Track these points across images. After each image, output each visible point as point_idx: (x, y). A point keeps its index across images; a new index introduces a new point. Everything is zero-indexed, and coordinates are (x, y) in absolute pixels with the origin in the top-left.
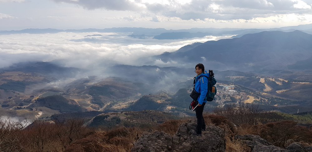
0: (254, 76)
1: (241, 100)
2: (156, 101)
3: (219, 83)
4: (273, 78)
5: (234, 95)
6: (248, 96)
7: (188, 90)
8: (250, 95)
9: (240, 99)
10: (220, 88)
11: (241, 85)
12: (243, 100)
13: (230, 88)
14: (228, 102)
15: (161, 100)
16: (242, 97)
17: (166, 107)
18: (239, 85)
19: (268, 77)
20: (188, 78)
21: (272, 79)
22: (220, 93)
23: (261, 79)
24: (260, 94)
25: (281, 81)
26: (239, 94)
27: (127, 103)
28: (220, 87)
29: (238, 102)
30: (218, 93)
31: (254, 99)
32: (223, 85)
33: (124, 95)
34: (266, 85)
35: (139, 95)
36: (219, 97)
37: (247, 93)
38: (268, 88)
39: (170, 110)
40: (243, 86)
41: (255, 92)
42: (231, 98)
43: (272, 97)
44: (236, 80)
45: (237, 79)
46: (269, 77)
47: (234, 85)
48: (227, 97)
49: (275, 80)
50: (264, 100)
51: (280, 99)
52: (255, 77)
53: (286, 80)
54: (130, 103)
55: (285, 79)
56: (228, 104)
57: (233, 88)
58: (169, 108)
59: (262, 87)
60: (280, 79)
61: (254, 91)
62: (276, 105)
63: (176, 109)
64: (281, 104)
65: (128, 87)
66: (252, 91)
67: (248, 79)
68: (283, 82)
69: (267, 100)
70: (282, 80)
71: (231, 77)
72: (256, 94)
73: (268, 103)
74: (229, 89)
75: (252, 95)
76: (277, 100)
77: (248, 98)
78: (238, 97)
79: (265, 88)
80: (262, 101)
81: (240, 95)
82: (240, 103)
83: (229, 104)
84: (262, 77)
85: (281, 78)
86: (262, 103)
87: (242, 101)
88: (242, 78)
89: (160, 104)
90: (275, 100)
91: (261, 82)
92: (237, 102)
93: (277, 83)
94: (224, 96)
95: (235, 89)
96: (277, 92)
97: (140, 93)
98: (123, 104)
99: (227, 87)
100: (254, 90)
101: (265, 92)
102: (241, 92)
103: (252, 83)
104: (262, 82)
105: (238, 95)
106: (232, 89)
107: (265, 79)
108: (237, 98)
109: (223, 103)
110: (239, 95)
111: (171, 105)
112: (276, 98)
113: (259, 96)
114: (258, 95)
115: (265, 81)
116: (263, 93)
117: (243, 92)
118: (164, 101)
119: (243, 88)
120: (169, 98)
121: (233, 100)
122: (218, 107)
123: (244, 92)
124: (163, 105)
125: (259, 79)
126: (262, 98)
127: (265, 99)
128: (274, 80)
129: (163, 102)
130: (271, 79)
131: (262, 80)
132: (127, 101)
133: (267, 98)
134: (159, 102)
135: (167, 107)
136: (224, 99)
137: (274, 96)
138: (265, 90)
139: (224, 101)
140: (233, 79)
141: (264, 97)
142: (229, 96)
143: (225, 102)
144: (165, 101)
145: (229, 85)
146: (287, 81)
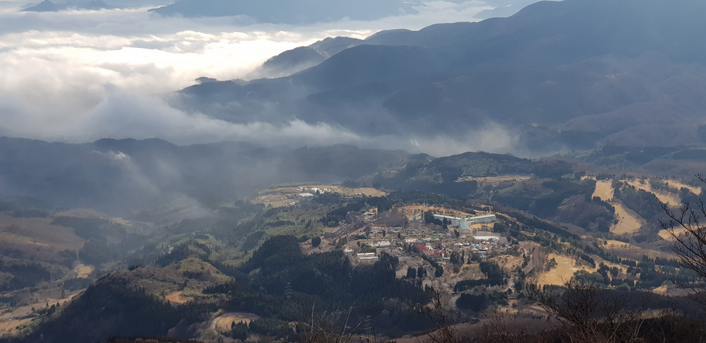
0: (572, 172)
1: (523, 276)
2: (163, 294)
3: (432, 208)
4: (647, 181)
5: (494, 254)
6: (551, 256)
7: (305, 239)
8: (560, 252)
9: (520, 271)
10: (438, 227)
11: (522, 212)
12: (531, 273)
13: (479, 226)
14: (471, 283)
15: (187, 291)
16: (527, 260)
17: (208, 320)
18: (512, 210)
19: (624, 177)
20: (304, 191)
21: (642, 182)
22: (439, 247)
23: (599, 184)
24: (595, 245)
25: (674, 191)
26: (515, 249)
27: (26, 310)
28: (437, 222)
29: (511, 284)
30: (430, 247)
31: (575, 270)
32: (447, 213)
33: (8, 274)
34: (619, 209)
35: (84, 271)
36: (434, 264)
37: (546, 243)
38: (628, 223)
39: (226, 334)
40: (531, 217)
41: (579, 239)
42: (485, 267)
43: (645, 258)
44: (501, 192)
45: (503, 185)
46: (631, 178)
47: (494, 211)
48: (469, 263)
49: (654, 186)
50: (615, 272)
51: (674, 263)
52: (573, 176)
53: (697, 186)
54: (42, 312)
55: (691, 184)
56: (470, 291)
57: (491, 225)
58: (224, 322)
59: (603, 218)
60: (671, 183)
61: (575, 237)
62: (661, 290)
63: (254, 328)
64: (681, 283)
65: (28, 241)
66: (566, 235)
67: (546, 185)
68: (684, 195)
69: (625, 271)
70: (679, 186)
71: (480, 179)
72: (581, 247)
73: (631, 283)
74: (475, 232)
75: (568, 253)
76: (663, 269)
77: (552, 264)
78: (511, 263)
79: (616, 222)
80: (605, 275)
81: (517, 255)
82: (518, 286)
83: (478, 294)
84: (602, 177)
85: (674, 178)
86: (606, 282)
87: (528, 280)
88: (523, 183)
89: (182, 308)
90: (657, 268)
91: (597, 199)
92: (506, 283)
93: (663, 198)
94: (455, 260)
95: (497, 229)
96: (664, 234)
97: (87, 263)
98: (7, 315)
99: (466, 222)
100: (573, 229)
101: (618, 239)
102: (522, 240)
103: (566, 200)
104: (603, 199)
105: (509, 252)
106: (485, 229)
107: (616, 186)
108: (509, 266)
109: (451, 291)
110: (514, 252)
111: (230, 308)
112: (659, 261)
113: (595, 253)
114: (588, 250)
115: (617, 194)
116: (609, 243)
117: (529, 239)
118: (199, 293)
119: (531, 225)
120: (223, 278)
121: (494, 274)
122: (431, 306)
123: (537, 239)
124: (196, 314)
125: (591, 186)
126: (607, 263)
127: (618, 267)
128: (647, 188)
129: (196, 298)
130: (636, 184)
131: (604, 190)
132: (25, 305)
133: (624, 263)
134: (176, 298)
135: (215, 321)
136: (456, 271)
137: (653, 254)
138: (617, 230)
139: (455, 281)
140: (489, 188)
141: (612, 256)
142: (475, 258)
143: (459, 287)
144: (205, 292)
145: (474, 213)
146: (697, 191)
